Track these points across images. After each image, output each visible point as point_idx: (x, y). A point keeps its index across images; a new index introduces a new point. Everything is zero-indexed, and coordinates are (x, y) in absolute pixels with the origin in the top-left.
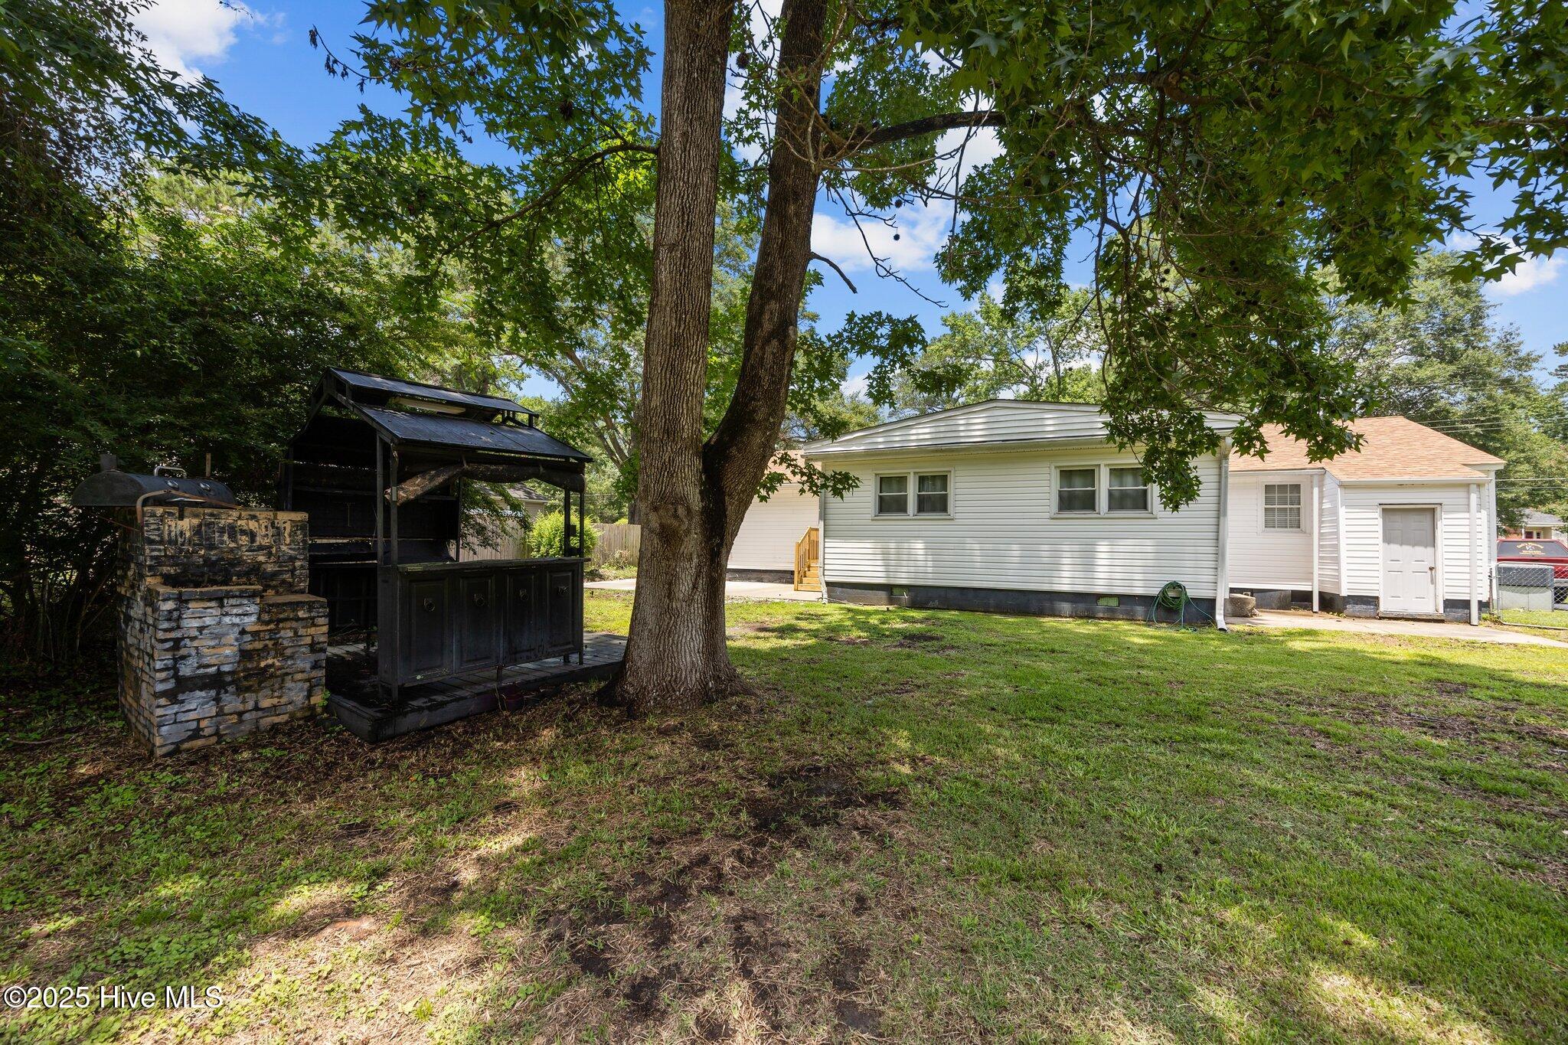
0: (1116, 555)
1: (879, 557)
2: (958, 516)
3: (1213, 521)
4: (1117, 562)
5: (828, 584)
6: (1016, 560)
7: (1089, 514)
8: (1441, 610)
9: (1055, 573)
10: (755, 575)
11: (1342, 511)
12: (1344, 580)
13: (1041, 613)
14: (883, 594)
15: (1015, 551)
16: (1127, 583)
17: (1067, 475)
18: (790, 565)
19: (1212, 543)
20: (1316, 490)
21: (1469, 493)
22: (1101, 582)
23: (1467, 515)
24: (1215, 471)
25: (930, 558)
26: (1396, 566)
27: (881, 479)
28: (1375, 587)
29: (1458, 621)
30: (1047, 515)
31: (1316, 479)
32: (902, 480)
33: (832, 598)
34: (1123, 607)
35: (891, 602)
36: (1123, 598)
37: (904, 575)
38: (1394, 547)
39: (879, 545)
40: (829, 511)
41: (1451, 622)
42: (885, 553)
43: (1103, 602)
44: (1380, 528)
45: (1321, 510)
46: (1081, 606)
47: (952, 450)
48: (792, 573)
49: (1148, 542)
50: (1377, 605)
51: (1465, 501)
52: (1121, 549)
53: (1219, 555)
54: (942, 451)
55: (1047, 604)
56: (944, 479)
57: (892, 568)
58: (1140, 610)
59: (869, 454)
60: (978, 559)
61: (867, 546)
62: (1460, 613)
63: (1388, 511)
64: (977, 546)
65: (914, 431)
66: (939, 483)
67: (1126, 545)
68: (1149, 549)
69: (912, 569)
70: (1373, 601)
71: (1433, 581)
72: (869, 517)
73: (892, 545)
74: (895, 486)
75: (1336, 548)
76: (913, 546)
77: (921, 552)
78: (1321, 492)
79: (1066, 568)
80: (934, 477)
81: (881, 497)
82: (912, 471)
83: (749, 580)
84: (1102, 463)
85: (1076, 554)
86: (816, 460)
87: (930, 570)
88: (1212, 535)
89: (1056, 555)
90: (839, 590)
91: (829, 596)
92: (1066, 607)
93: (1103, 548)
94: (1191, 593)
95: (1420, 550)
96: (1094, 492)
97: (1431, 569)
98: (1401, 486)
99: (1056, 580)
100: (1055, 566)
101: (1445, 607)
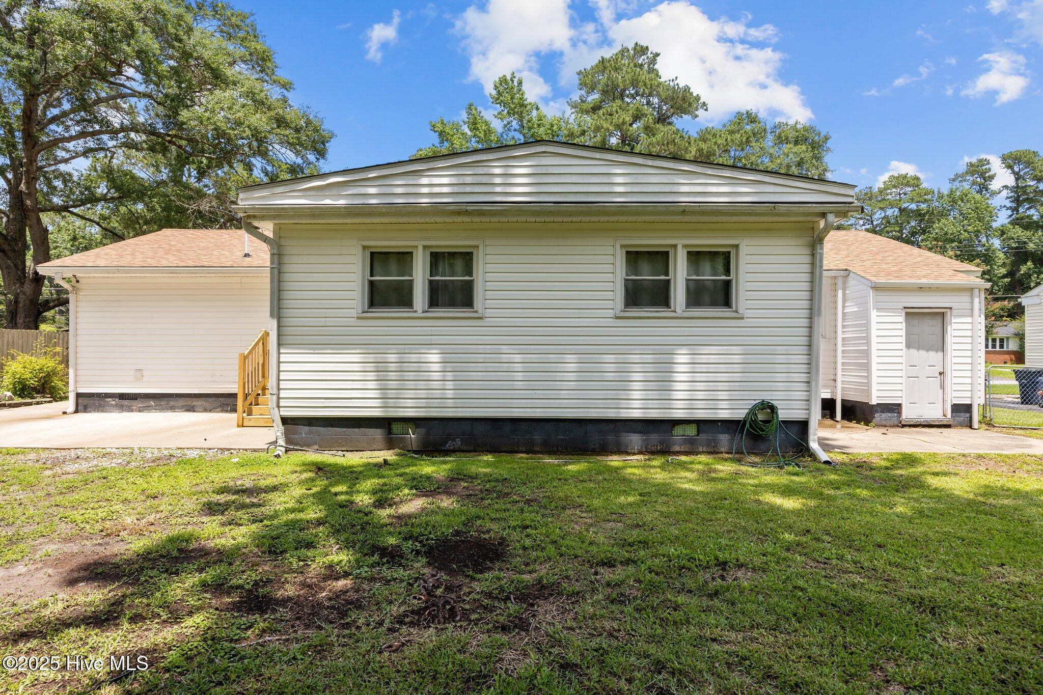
0: (698, 368)
1: (371, 376)
2: (489, 313)
3: (805, 322)
4: (698, 377)
5: (285, 421)
6: (572, 376)
7: (662, 312)
8: (949, 416)
9: (622, 394)
10: (181, 402)
11: (874, 313)
12: (875, 387)
13: (605, 450)
14: (377, 434)
15: (571, 363)
16: (711, 404)
17: (634, 257)
18: (232, 387)
19: (804, 350)
20: (840, 293)
21: (972, 297)
22: (680, 404)
23: (969, 320)
24: (807, 259)
25: (449, 376)
26: (914, 371)
27: (372, 254)
28: (899, 394)
29: (961, 425)
30: (611, 313)
31: (840, 282)
32: (404, 258)
33: (292, 444)
34: (703, 437)
35: (390, 444)
36: (702, 424)
37: (409, 403)
38: (913, 352)
39: (371, 358)
40: (286, 304)
41: (956, 426)
42: (381, 370)
43: (678, 431)
44: (903, 333)
45: (844, 314)
46: (654, 437)
47: (481, 213)
48: (234, 396)
49: (735, 349)
50: (900, 413)
51: (968, 306)
52: (704, 359)
53: (811, 365)
54: (467, 213)
55: (611, 438)
56: (467, 259)
57: (391, 393)
58: (724, 438)
59: (350, 211)
60: (519, 376)
61: (352, 359)
62: (964, 416)
63: (912, 315)
64: (518, 358)
65: (425, 181)
66: (459, 264)
67: (710, 354)
68: (736, 359)
69: (422, 394)
70: (896, 408)
71: (942, 387)
72: (354, 313)
73: (392, 358)
74: (393, 266)
75: (867, 354)
76: (425, 357)
77: (436, 367)
78: (844, 295)
79: (636, 386)
80: (452, 255)
81: (371, 283)
82: (420, 244)
83: (172, 409)
84: (680, 243)
85: (650, 367)
86: (263, 218)
87: (450, 394)
88: (804, 340)
89: (623, 368)
90: (304, 430)
91: (289, 441)
92: (635, 440)
93: (682, 357)
94: (783, 415)
95: (932, 354)
96: (668, 281)
97: (940, 374)
98: (921, 289)
99: (624, 403)
100: (623, 384)
101: (953, 412)
